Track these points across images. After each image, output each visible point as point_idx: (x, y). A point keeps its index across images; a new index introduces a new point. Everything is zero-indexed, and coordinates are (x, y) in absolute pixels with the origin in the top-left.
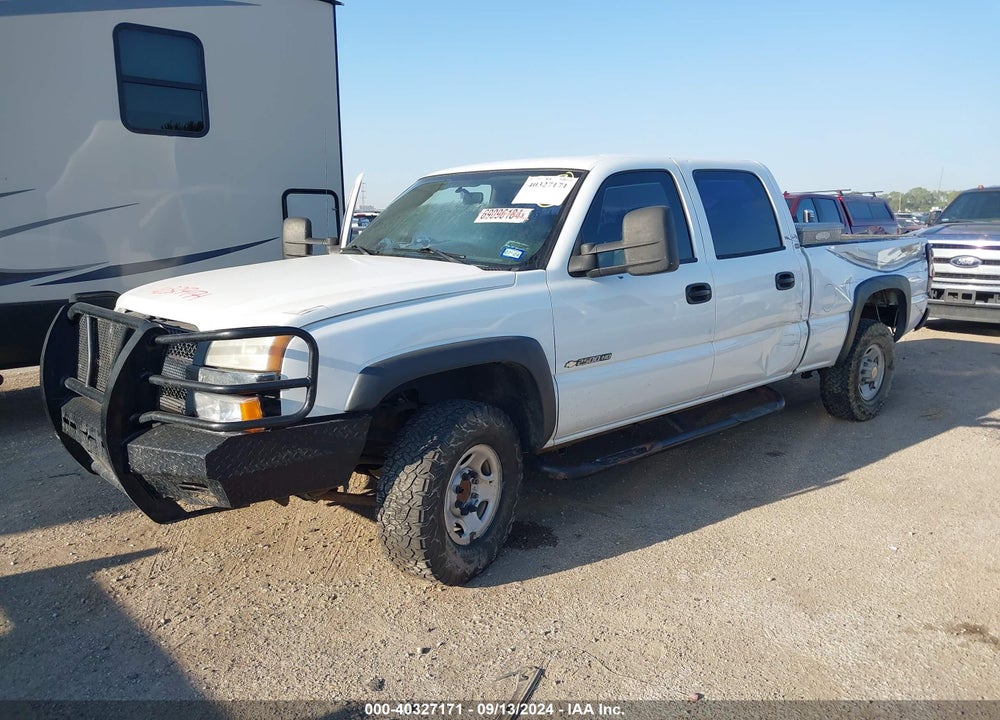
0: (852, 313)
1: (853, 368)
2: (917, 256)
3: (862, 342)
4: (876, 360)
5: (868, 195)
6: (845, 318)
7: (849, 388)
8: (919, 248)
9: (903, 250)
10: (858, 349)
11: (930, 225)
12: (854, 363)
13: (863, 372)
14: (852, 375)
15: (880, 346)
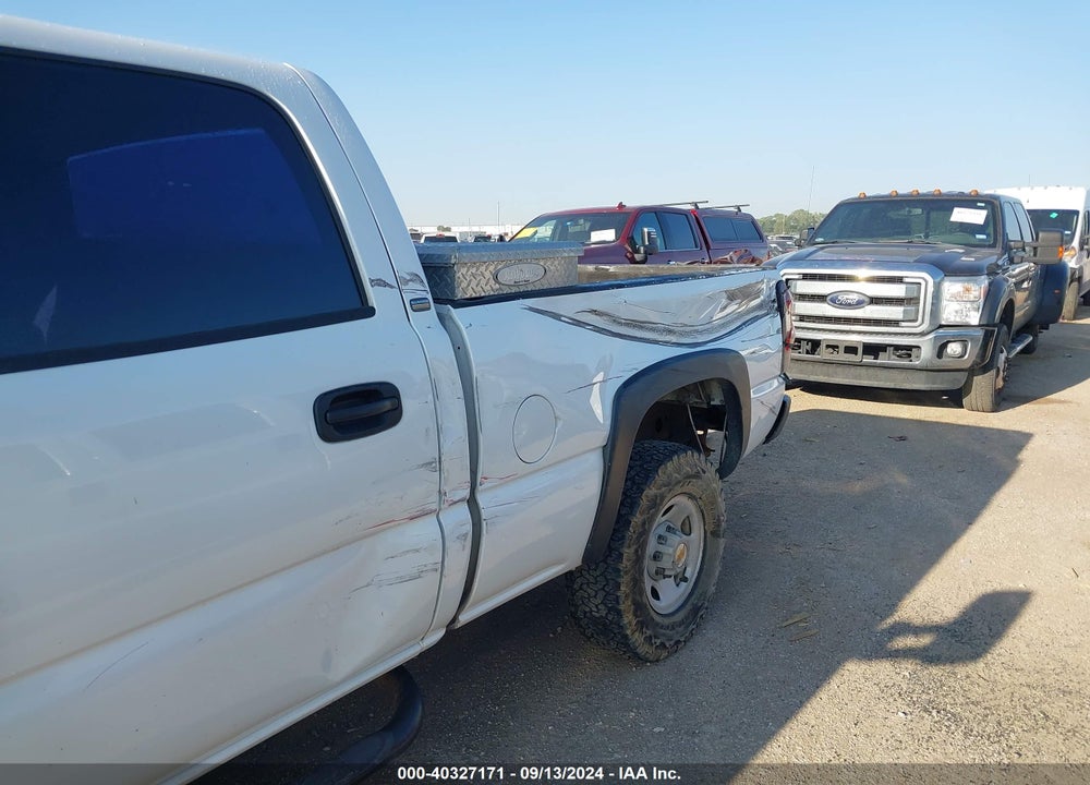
0: (609, 451)
1: (625, 564)
2: (760, 306)
3: (644, 502)
4: (686, 529)
5: (732, 209)
6: (592, 467)
7: (622, 607)
8: (767, 289)
9: (732, 297)
10: (637, 519)
11: (800, 246)
12: (628, 552)
13: (657, 557)
14: (625, 580)
15: (691, 497)
